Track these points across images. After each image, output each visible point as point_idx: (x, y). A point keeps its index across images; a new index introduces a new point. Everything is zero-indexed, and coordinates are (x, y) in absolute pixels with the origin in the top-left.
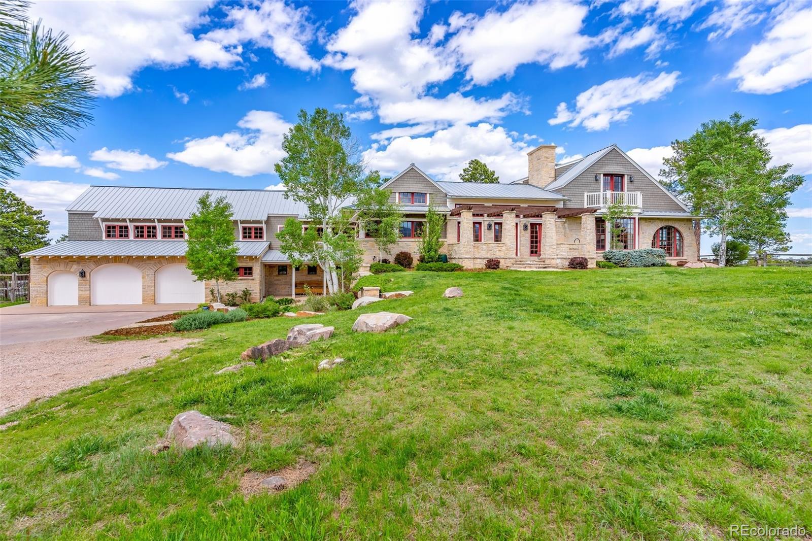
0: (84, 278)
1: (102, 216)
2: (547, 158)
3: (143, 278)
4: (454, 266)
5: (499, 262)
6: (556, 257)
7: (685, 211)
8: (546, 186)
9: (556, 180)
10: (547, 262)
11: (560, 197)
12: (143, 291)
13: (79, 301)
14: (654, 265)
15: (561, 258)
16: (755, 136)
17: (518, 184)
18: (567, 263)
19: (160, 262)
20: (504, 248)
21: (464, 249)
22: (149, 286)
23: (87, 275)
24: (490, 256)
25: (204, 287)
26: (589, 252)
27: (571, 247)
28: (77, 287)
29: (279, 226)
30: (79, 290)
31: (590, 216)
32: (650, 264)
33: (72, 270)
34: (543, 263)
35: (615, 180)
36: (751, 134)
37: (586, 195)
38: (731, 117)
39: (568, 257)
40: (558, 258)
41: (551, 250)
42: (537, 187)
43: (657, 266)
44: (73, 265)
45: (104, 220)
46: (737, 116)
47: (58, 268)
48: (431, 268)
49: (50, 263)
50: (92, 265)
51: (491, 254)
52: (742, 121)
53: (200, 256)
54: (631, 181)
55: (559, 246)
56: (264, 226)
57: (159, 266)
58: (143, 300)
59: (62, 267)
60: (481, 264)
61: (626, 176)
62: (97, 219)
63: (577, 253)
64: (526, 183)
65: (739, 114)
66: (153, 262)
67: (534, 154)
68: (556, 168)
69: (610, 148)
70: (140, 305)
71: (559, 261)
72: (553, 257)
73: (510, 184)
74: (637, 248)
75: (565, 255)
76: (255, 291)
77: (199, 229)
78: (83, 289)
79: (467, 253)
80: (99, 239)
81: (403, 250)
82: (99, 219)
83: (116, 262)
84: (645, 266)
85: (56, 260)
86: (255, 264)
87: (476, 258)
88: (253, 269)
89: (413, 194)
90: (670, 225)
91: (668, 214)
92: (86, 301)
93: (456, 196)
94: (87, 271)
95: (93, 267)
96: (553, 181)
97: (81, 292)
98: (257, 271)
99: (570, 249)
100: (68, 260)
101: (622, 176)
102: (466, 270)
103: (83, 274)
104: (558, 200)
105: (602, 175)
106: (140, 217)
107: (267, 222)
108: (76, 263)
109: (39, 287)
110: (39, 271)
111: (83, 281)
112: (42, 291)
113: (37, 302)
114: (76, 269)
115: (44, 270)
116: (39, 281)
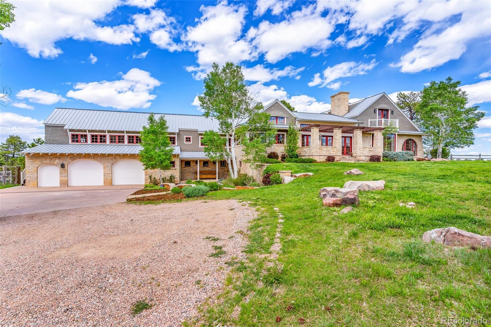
0: (63, 169)
1: (70, 128)
2: (345, 99)
3: (104, 168)
4: (311, 160)
5: (334, 158)
6: (362, 155)
7: (418, 131)
8: (344, 115)
9: (349, 112)
10: (358, 158)
11: (356, 121)
12: (104, 177)
13: (60, 184)
14: (409, 160)
15: (365, 156)
16: (460, 90)
17: (325, 114)
18: (368, 159)
19: (115, 158)
20: (335, 150)
21: (314, 150)
22: (108, 174)
23: (66, 166)
24: (328, 154)
25: (144, 174)
26: (379, 152)
27: (370, 149)
28: (59, 174)
29: (185, 136)
30: (60, 177)
31: (380, 132)
32: (407, 159)
33: (55, 163)
34: (355, 158)
35: (384, 113)
36: (457, 89)
37: (369, 120)
38: (447, 80)
39: (368, 155)
40: (363, 156)
41: (360, 151)
42: (337, 116)
43: (410, 161)
44: (55, 159)
45: (71, 130)
46: (450, 79)
47: (45, 162)
48: (297, 161)
49: (39, 158)
50: (69, 160)
51: (328, 153)
52: (452, 82)
53: (152, 153)
54: (392, 114)
55: (364, 149)
56: (176, 136)
57: (114, 160)
58: (104, 183)
59: (48, 161)
60: (323, 159)
61: (389, 111)
62: (66, 129)
63: (372, 153)
64: (330, 113)
65: (451, 77)
66: (110, 158)
67: (336, 97)
68: (349, 105)
69: (381, 95)
70: (102, 186)
71: (364, 157)
72: (361, 155)
73: (320, 114)
74: (396, 151)
75: (367, 154)
76: (176, 177)
77: (151, 136)
78: (63, 176)
79: (316, 152)
80: (67, 143)
81: (273, 151)
82: (68, 130)
83: (85, 158)
84: (405, 161)
85: (44, 156)
86: (176, 159)
87: (321, 155)
88: (176, 162)
89: (277, 117)
90: (411, 138)
91: (410, 132)
92: (65, 183)
93: (303, 119)
94: (65, 163)
95: (70, 161)
96: (347, 113)
97: (62, 178)
98: (177, 163)
99: (369, 151)
100: (52, 157)
101: (387, 110)
102: (319, 162)
103: (63, 166)
104: (355, 123)
105: (378, 110)
106: (96, 129)
107: (178, 134)
108: (57, 158)
109: (32, 174)
110: (31, 164)
111: (62, 171)
112: (34, 177)
113: (30, 185)
114: (58, 162)
115: (35, 163)
116: (32, 170)
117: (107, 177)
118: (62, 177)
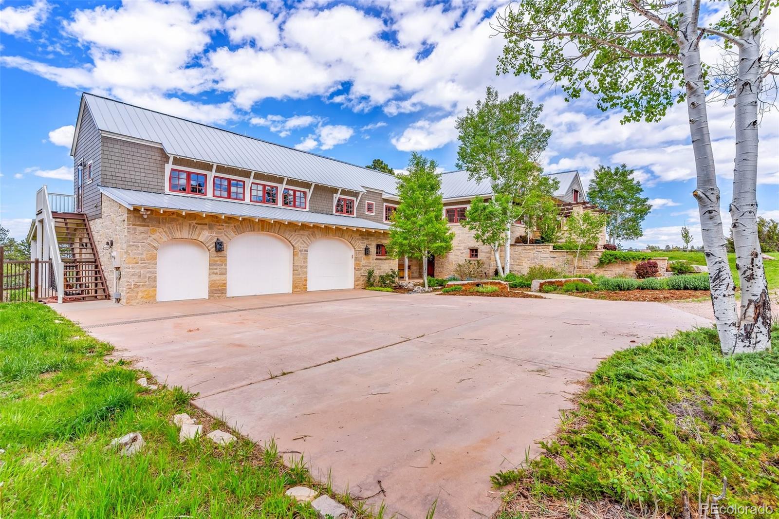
0: (219, 254)
3: (294, 255)
12: (293, 274)
13: (210, 292)
19: (314, 234)
22: (302, 267)
25: (352, 268)
28: (208, 267)
29: (367, 201)
30: (211, 273)
33: (200, 239)
44: (202, 229)
49: (164, 224)
50: (231, 232)
57: (313, 239)
58: (294, 286)
59: (185, 234)
61: (579, 192)
70: (289, 295)
82: (172, 158)
83: (263, 229)
85: (174, 219)
92: (221, 290)
94: (223, 239)
95: (233, 234)
97: (213, 277)
100: (194, 222)
103: (218, 247)
105: (573, 190)
108: (206, 227)
109: (144, 267)
110: (143, 239)
111: (217, 259)
112: (148, 275)
113: (139, 297)
114: (208, 237)
115: (153, 236)
116: (144, 256)
117: (299, 274)
118: (216, 274)
